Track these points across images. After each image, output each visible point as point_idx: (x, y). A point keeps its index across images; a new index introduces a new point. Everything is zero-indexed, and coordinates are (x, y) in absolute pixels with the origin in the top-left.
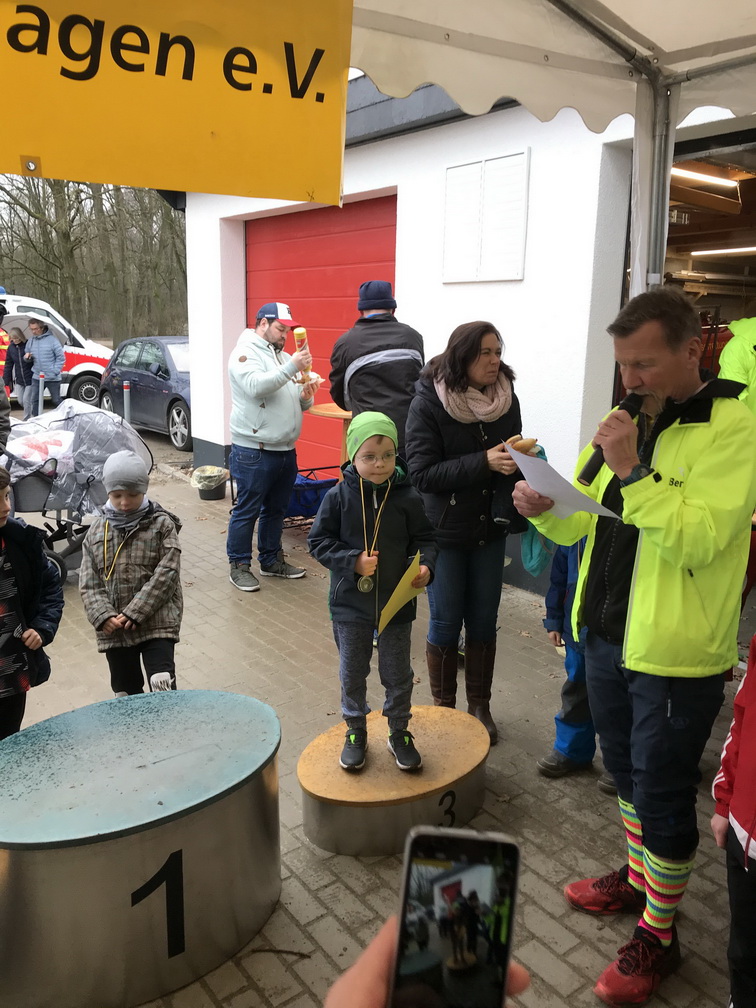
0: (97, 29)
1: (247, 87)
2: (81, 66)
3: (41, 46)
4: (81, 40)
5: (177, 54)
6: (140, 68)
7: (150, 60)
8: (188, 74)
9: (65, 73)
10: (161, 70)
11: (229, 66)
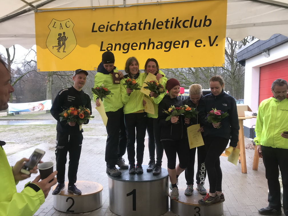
0: (171, 43)
1: (200, 46)
2: (168, 49)
3: (161, 48)
4: (168, 45)
5: (186, 43)
6: (178, 47)
7: (180, 46)
8: (187, 47)
9: (165, 51)
10: (182, 47)
11: (196, 43)
